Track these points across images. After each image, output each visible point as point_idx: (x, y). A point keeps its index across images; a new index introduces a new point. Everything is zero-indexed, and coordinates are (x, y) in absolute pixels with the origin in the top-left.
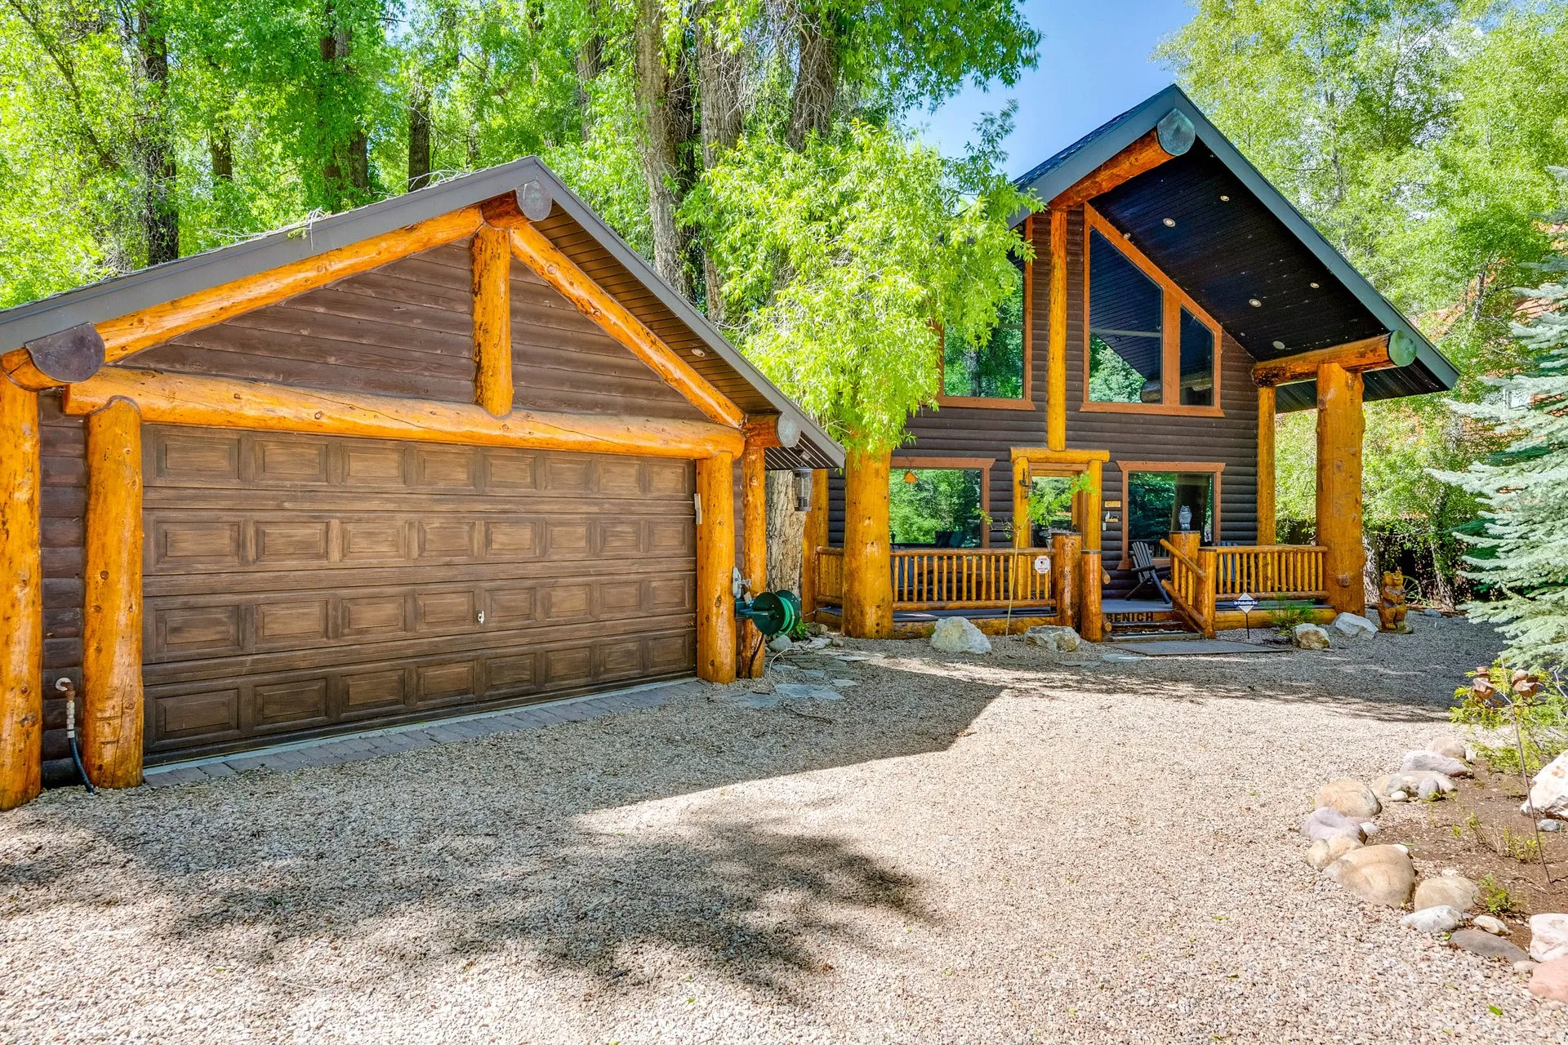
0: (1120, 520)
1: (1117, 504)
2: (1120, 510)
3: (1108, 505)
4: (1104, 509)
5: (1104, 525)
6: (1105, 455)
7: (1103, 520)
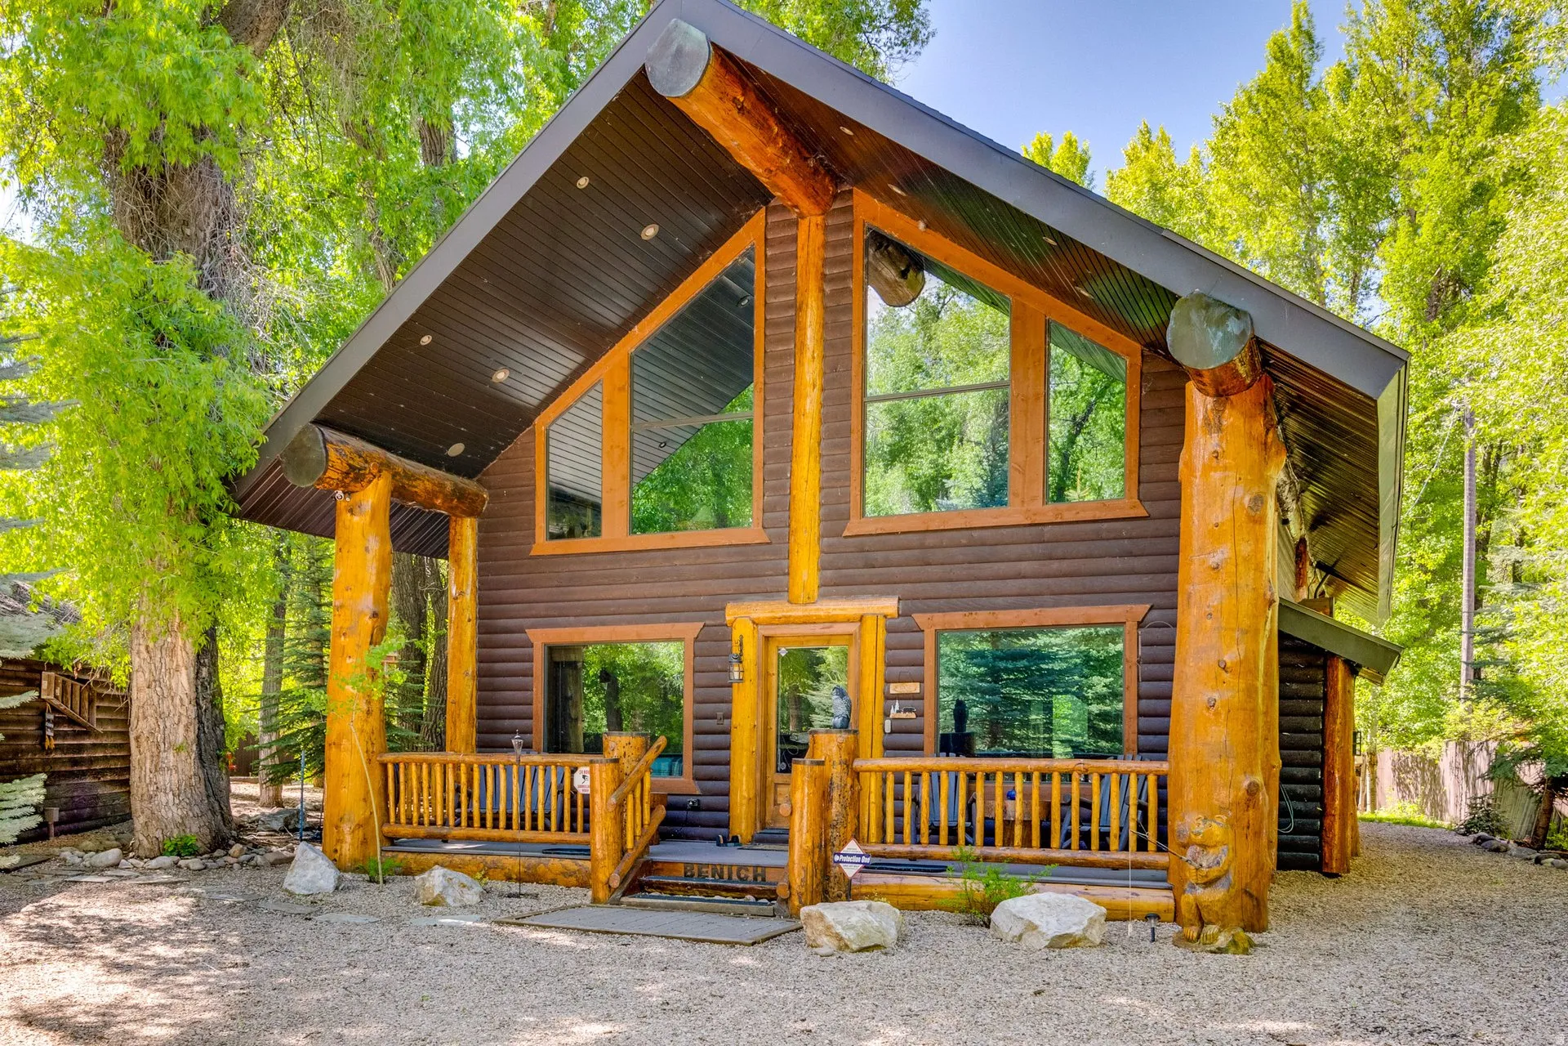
0: (920, 715)
1: (913, 688)
2: (919, 697)
3: (895, 689)
4: (889, 698)
5: (888, 723)
6: (889, 605)
7: (886, 715)
